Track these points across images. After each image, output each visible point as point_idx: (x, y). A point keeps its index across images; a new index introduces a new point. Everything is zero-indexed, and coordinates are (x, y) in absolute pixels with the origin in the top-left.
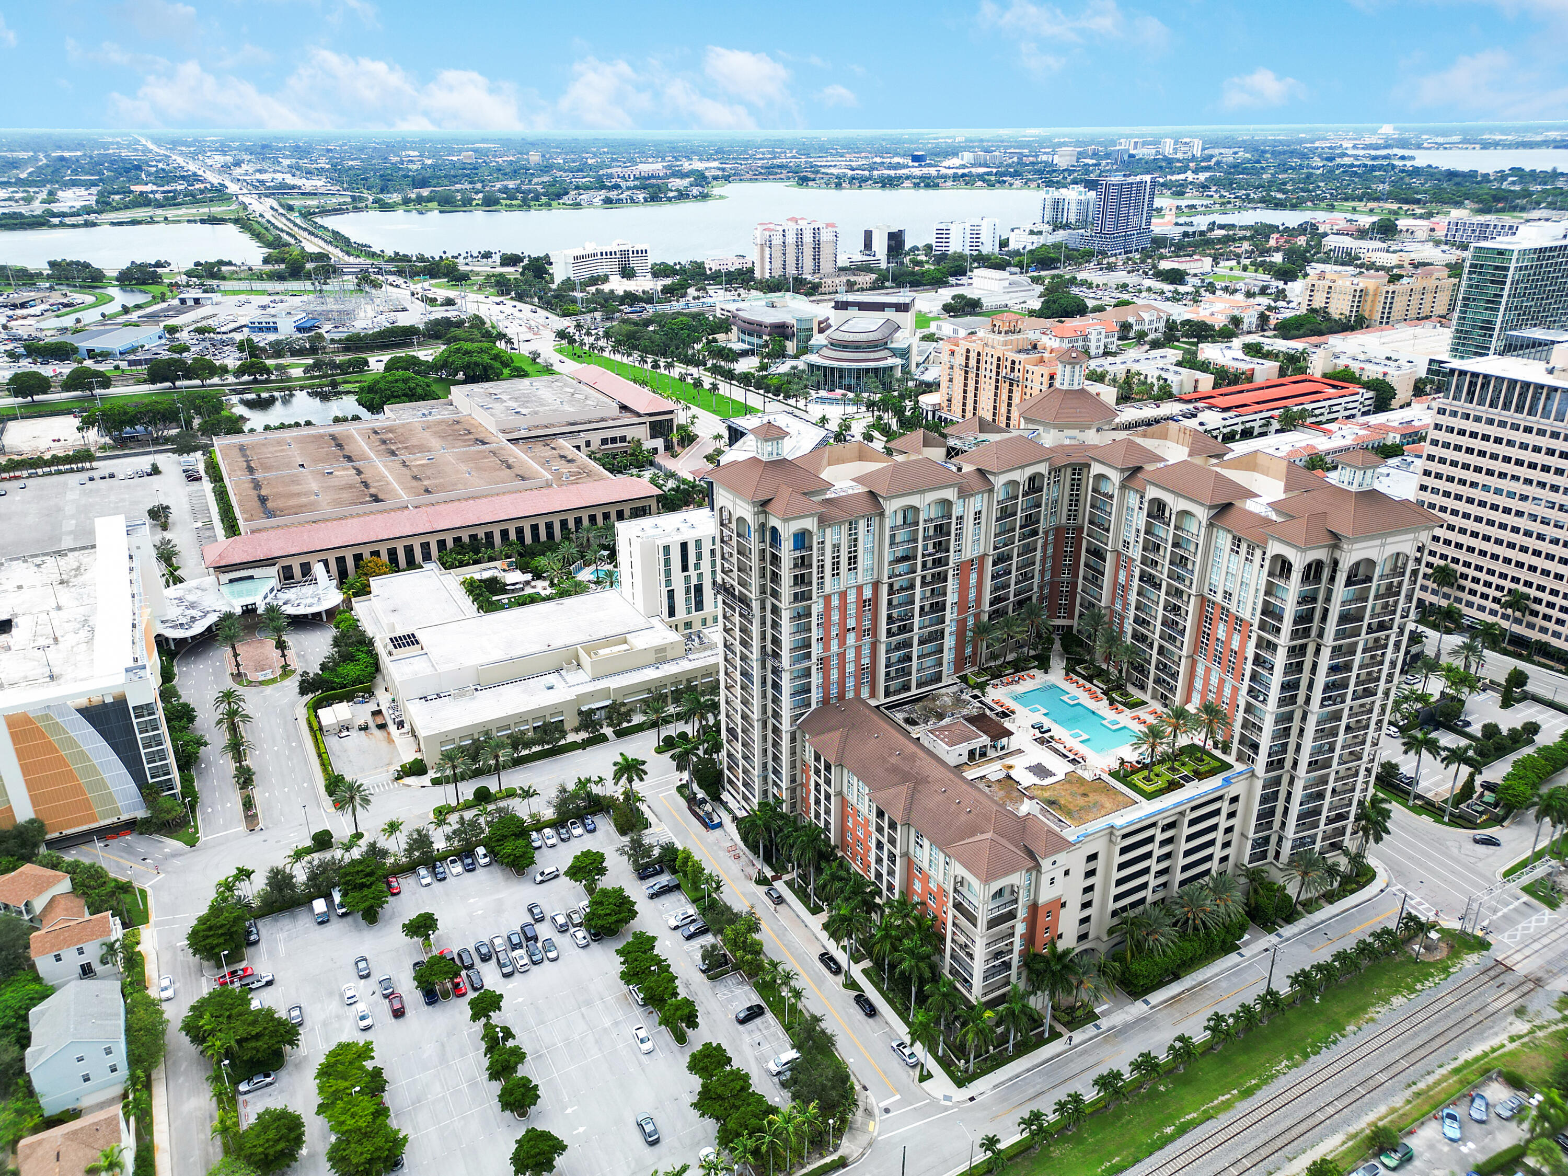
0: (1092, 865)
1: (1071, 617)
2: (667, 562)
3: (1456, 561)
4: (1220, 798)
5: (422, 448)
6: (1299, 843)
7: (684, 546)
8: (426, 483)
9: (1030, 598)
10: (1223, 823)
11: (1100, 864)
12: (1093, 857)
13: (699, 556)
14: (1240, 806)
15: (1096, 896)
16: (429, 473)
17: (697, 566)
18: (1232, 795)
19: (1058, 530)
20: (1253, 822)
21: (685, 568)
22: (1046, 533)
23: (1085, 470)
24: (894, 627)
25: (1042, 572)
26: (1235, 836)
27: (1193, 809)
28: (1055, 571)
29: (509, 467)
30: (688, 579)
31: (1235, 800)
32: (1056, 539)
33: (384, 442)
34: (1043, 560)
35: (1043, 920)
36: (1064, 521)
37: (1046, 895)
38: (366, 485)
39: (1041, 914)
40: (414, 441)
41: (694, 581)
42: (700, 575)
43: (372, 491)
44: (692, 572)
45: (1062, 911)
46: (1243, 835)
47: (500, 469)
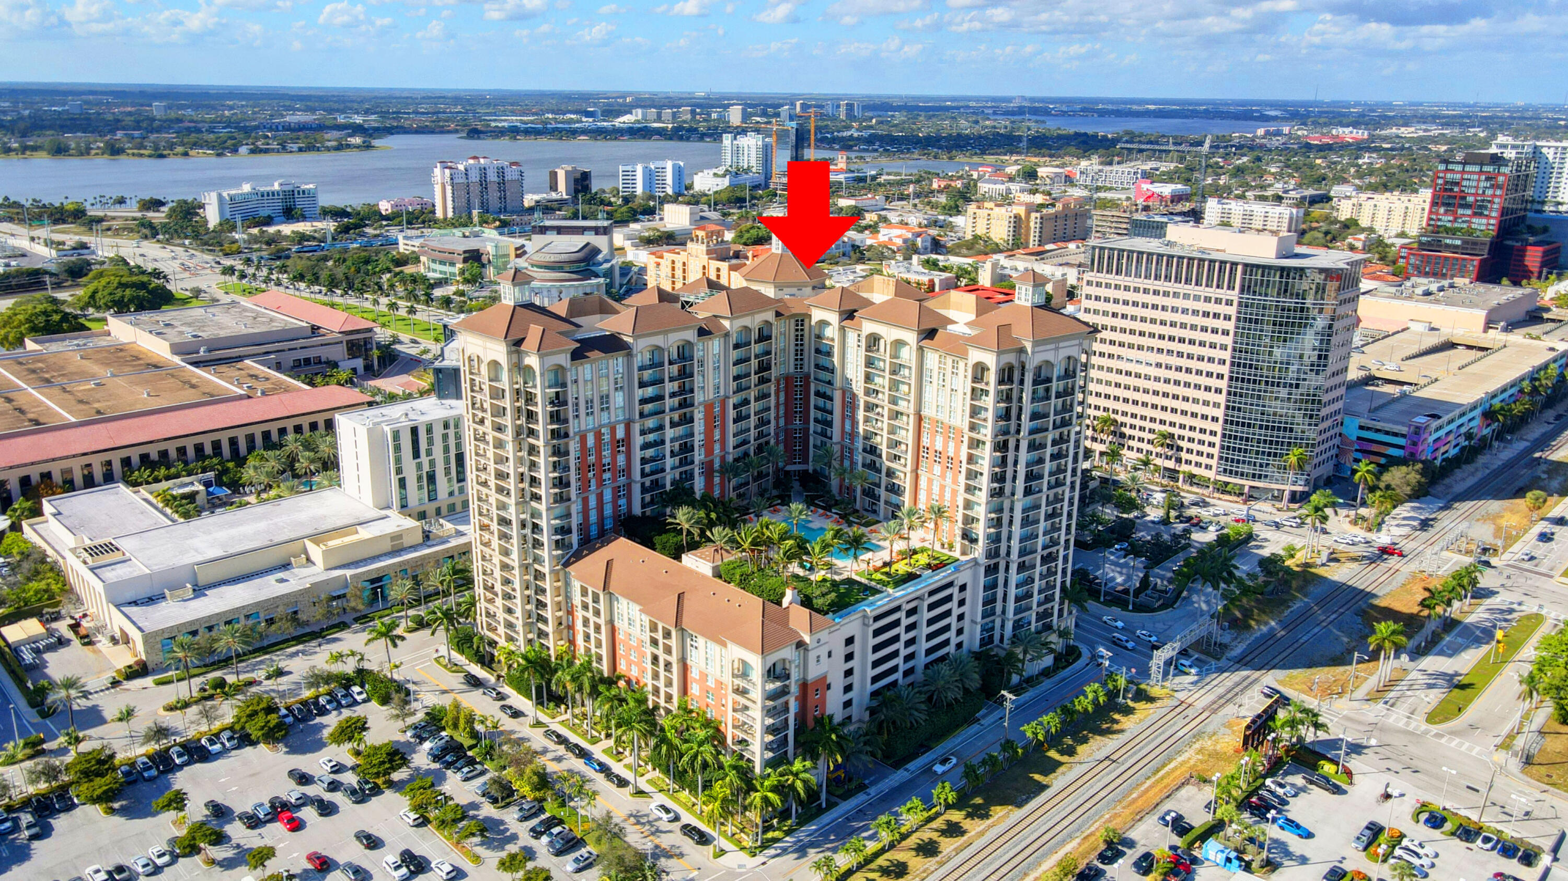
0: (849, 649)
1: (806, 461)
2: (397, 448)
3: (1115, 412)
4: (950, 584)
5: (85, 376)
6: (1017, 625)
7: (414, 431)
8: (96, 405)
9: (767, 443)
10: (956, 612)
11: (856, 647)
12: (850, 641)
13: (430, 442)
14: (968, 593)
15: (856, 679)
16: (98, 396)
17: (429, 453)
18: (961, 583)
19: (788, 379)
20: (980, 608)
21: (416, 455)
22: (778, 381)
23: (807, 321)
24: (648, 468)
25: (777, 418)
26: (966, 623)
27: (931, 593)
28: (788, 417)
29: (193, 386)
30: (419, 467)
31: (963, 588)
32: (786, 387)
33: (33, 371)
34: (777, 406)
35: (813, 698)
36: (792, 370)
37: (814, 673)
38: (22, 411)
39: (810, 691)
40: (72, 369)
41: (426, 468)
42: (432, 463)
43: (31, 416)
44: (424, 459)
45: (829, 692)
46: (973, 622)
47: (182, 389)
